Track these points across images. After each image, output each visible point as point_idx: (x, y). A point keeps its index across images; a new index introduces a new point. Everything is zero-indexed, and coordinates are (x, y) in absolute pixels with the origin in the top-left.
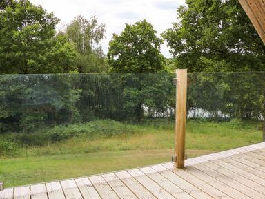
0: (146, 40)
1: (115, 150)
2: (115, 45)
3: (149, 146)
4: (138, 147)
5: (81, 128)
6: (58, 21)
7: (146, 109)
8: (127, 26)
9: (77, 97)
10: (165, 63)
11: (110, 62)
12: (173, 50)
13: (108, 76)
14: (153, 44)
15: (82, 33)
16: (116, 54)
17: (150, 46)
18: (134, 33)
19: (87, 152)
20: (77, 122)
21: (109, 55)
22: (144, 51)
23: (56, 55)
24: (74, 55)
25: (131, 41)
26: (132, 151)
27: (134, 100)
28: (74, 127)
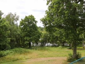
0: (32, 21)
1: (23, 59)
2: (22, 23)
3: (35, 57)
4: (31, 58)
5: (10, 52)
6: (3, 14)
7: (32, 43)
8: (26, 16)
9: (9, 41)
10: (38, 29)
11: (20, 28)
12: (44, 25)
13: (19, 33)
14: (34, 23)
15: (11, 18)
16: (22, 25)
17: (33, 23)
18: (28, 19)
19: (13, 61)
20: (9, 49)
21: (20, 26)
22: (31, 25)
23: (2, 26)
24: (9, 26)
25: (27, 21)
26: (29, 59)
27: (28, 41)
28: (8, 51)
